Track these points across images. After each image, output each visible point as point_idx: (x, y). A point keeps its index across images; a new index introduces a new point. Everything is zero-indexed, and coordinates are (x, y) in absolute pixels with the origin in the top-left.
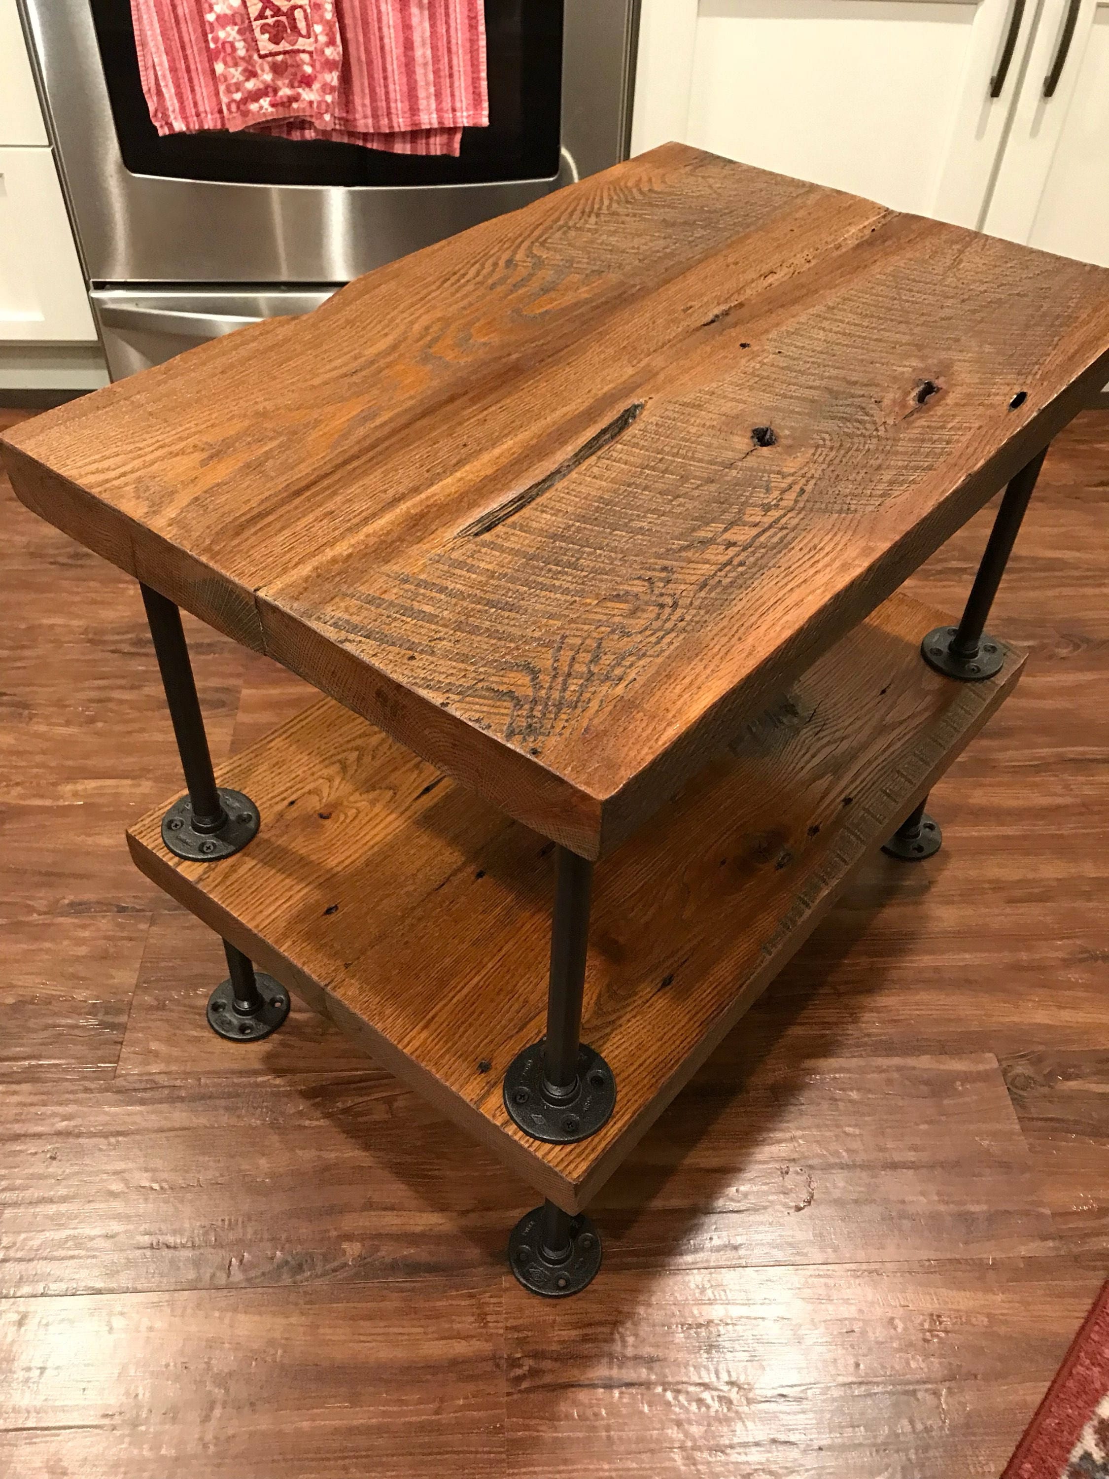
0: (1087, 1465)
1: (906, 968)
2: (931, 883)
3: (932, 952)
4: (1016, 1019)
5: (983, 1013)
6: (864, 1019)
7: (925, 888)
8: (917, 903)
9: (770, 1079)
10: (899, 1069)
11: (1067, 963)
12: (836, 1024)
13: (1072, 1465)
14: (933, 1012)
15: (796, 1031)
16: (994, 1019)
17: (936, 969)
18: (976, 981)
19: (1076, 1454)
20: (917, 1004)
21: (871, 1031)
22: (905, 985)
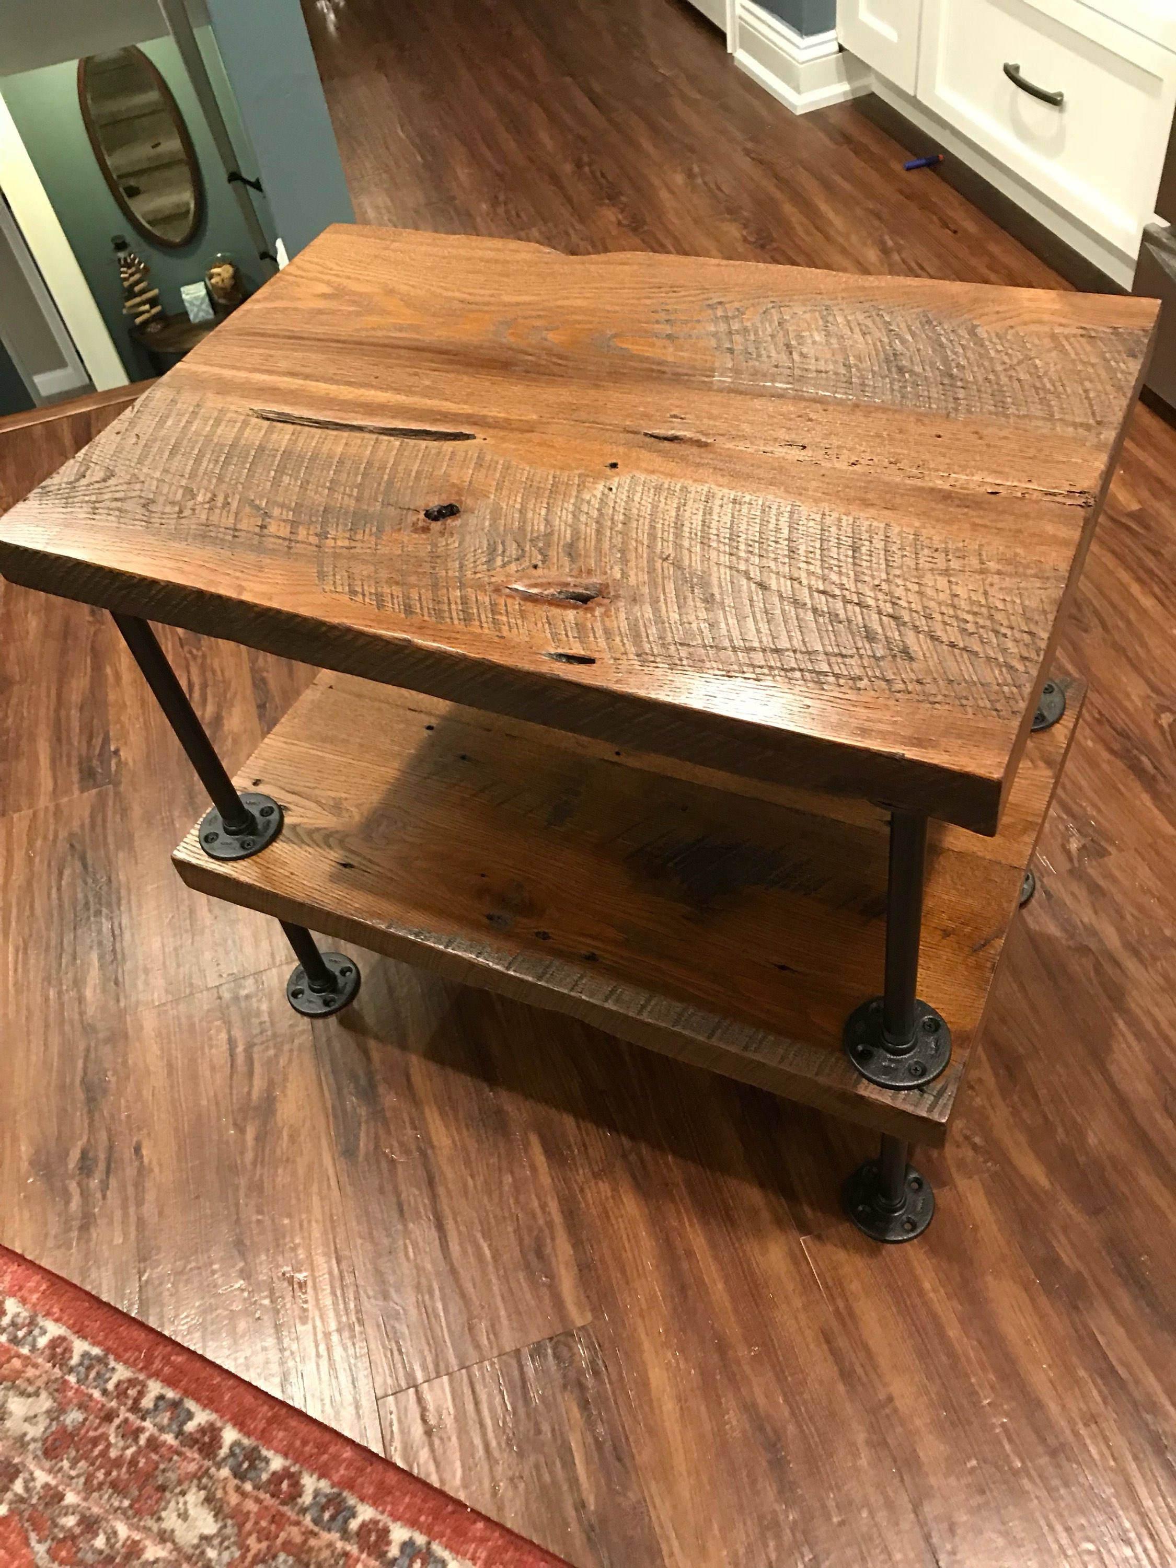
0: (183, 1416)
1: (681, 1221)
2: (819, 1237)
3: (713, 1245)
4: (646, 1345)
5: (644, 1306)
6: (601, 1184)
7: (804, 1228)
8: (779, 1223)
9: (509, 1108)
10: (550, 1224)
11: (749, 1408)
12: (588, 1157)
13: (181, 1401)
14: (630, 1255)
15: (569, 1122)
16: (639, 1321)
17: (690, 1254)
18: (686, 1297)
19: (190, 1404)
20: (636, 1236)
21: (587, 1191)
22: (656, 1221)
